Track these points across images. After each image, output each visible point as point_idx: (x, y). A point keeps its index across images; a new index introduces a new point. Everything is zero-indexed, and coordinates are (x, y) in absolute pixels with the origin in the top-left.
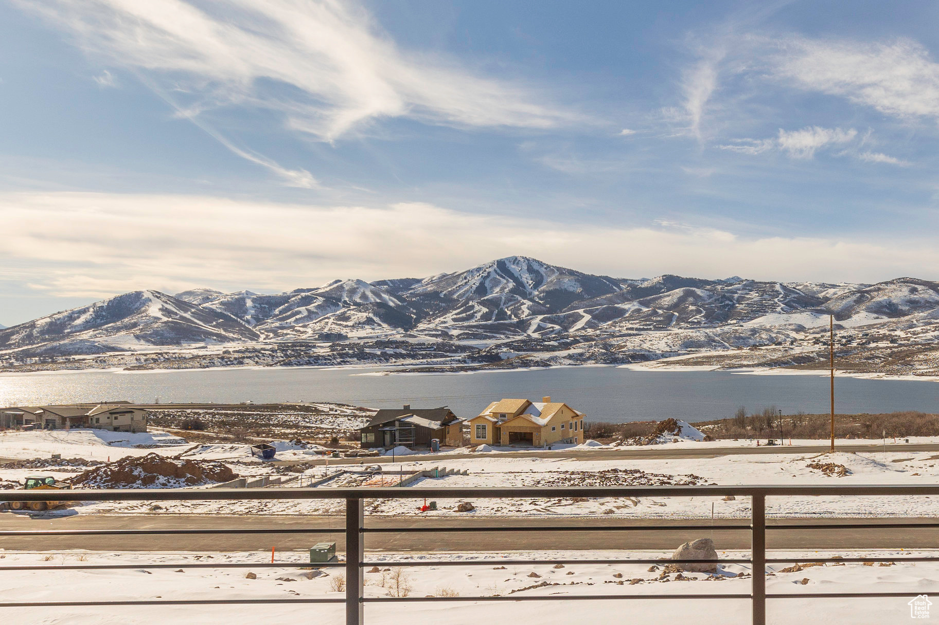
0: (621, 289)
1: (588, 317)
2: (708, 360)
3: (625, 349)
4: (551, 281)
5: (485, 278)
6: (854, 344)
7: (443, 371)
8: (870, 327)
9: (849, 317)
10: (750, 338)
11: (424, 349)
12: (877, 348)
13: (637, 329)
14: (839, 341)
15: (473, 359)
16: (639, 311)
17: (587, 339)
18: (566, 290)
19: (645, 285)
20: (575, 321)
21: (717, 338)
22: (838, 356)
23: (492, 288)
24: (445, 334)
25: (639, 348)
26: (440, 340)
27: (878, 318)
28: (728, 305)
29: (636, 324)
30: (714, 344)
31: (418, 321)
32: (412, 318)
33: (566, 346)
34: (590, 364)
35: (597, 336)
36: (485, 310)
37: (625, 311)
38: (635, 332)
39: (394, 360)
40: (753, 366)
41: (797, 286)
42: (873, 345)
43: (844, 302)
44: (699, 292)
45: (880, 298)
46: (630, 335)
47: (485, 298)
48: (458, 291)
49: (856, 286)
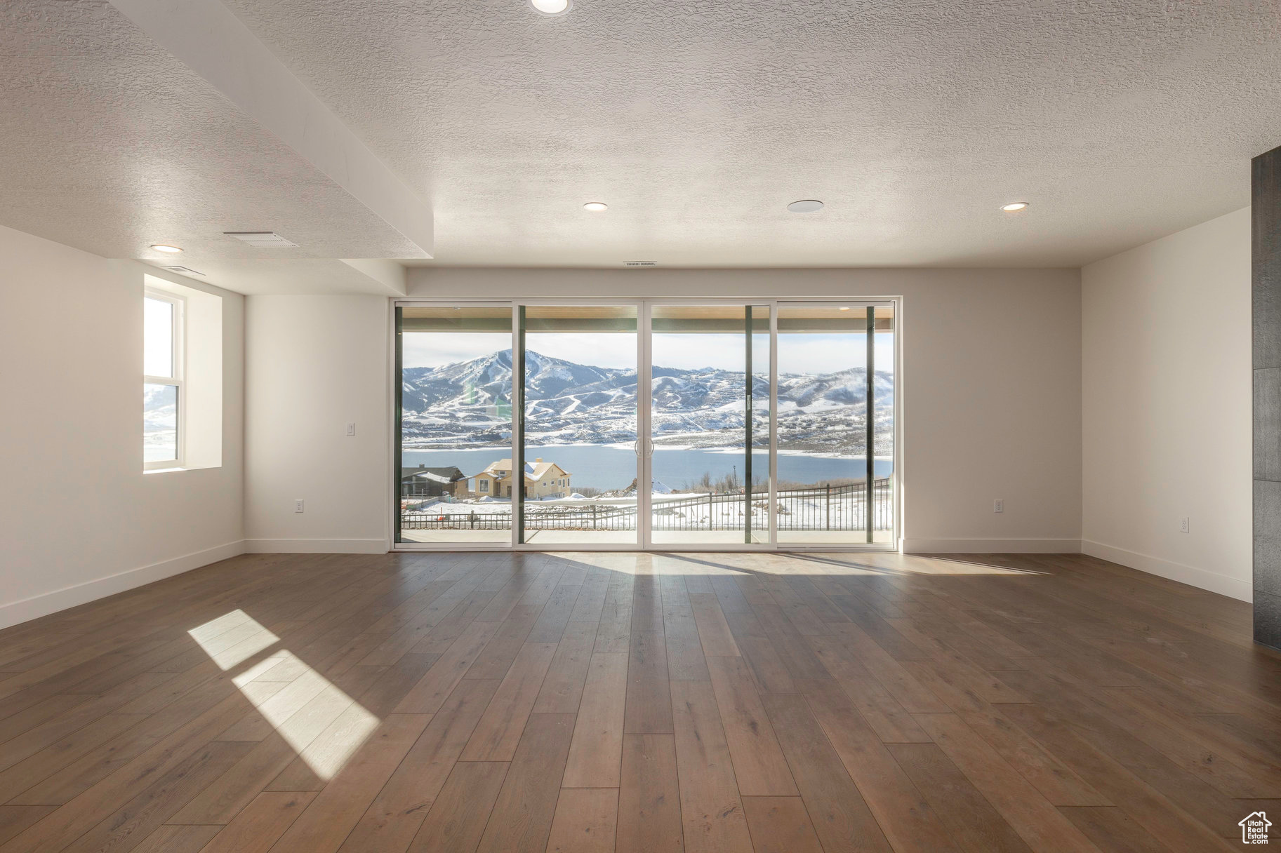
0: (607, 377)
1: (577, 402)
2: (683, 441)
3: (610, 430)
4: (546, 371)
5: (488, 367)
6: (813, 427)
7: (450, 448)
8: (828, 412)
9: (809, 403)
10: (720, 421)
11: (435, 429)
12: (834, 431)
13: (621, 413)
14: (800, 424)
15: (477, 438)
16: (622, 397)
17: (576, 421)
18: (558, 378)
19: (628, 374)
20: (566, 406)
21: (691, 421)
22: (799, 438)
23: (494, 376)
24: (452, 416)
25: (622, 430)
26: (448, 421)
27: (835, 405)
28: (701, 392)
29: (620, 408)
30: (689, 426)
31: (429, 404)
32: (424, 402)
33: (559, 427)
34: (579, 444)
35: (585, 419)
36: (488, 395)
37: (610, 397)
38: (619, 416)
39: (408, 438)
40: (723, 446)
41: (763, 375)
42: (830, 428)
43: (805, 390)
44: (676, 380)
45: (837, 386)
46: (615, 418)
47: (488, 385)
48: (464, 378)
49: (816, 376)
